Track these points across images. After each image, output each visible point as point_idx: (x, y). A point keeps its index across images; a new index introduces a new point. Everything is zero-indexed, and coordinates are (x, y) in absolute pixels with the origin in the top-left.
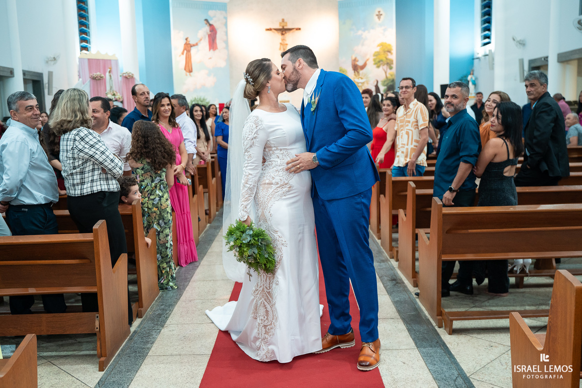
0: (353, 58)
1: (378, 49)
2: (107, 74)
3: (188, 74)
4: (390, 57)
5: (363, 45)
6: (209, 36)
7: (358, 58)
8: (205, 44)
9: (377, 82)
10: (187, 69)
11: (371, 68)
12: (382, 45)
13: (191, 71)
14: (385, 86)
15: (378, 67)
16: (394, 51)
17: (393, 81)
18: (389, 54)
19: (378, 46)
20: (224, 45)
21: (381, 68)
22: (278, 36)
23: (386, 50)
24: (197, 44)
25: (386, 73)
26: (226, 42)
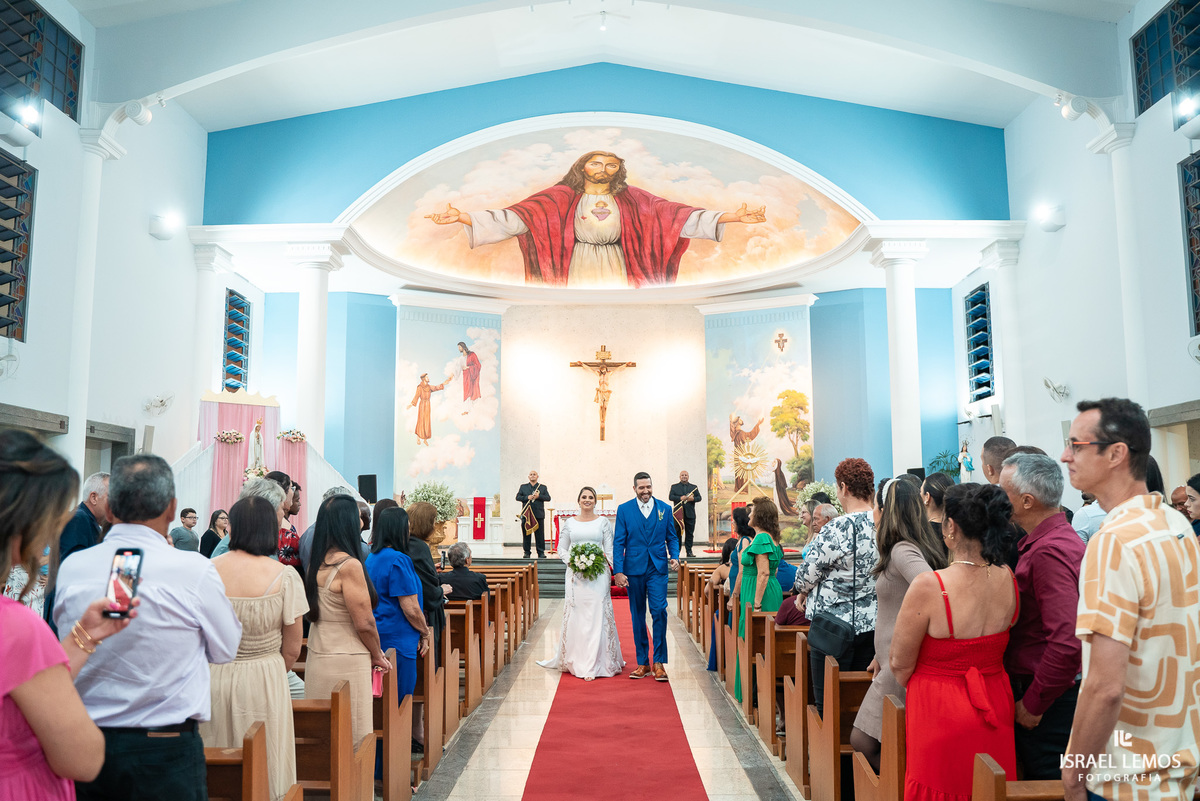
0: (734, 419)
1: (780, 403)
2: (253, 434)
3: (422, 441)
4: (803, 417)
5: (751, 395)
6: (466, 372)
7: (743, 419)
8: (457, 387)
9: (780, 463)
10: (421, 432)
11: (766, 435)
12: (786, 395)
13: (427, 436)
14: (795, 471)
15: (781, 436)
16: (810, 407)
17: (810, 461)
18: (800, 410)
19: (779, 397)
20: (492, 390)
21: (786, 437)
22: (592, 378)
23: (796, 404)
24: (442, 387)
25: (795, 446)
26: (497, 385)
